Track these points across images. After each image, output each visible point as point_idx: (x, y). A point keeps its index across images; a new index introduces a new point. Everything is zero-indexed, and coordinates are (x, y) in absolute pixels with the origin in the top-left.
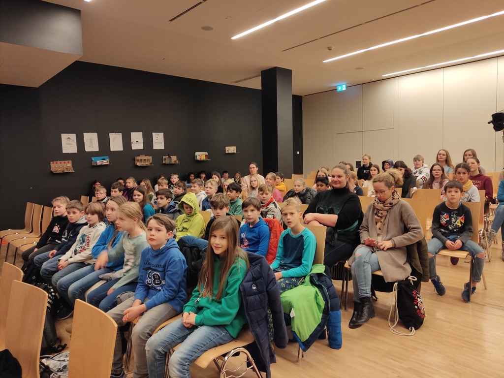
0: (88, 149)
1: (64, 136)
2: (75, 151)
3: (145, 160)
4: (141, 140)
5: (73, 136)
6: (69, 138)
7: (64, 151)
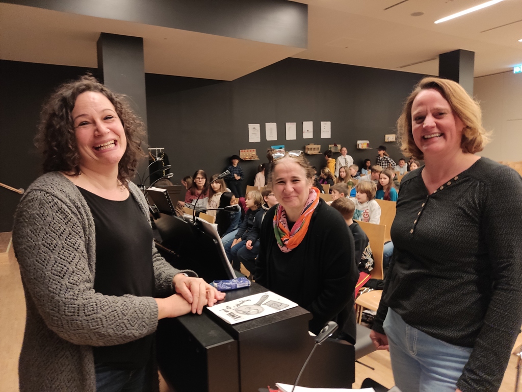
0: (269, 138)
1: (251, 126)
2: (259, 140)
3: (314, 148)
4: (311, 129)
5: (258, 126)
6: (254, 128)
7: (251, 141)
